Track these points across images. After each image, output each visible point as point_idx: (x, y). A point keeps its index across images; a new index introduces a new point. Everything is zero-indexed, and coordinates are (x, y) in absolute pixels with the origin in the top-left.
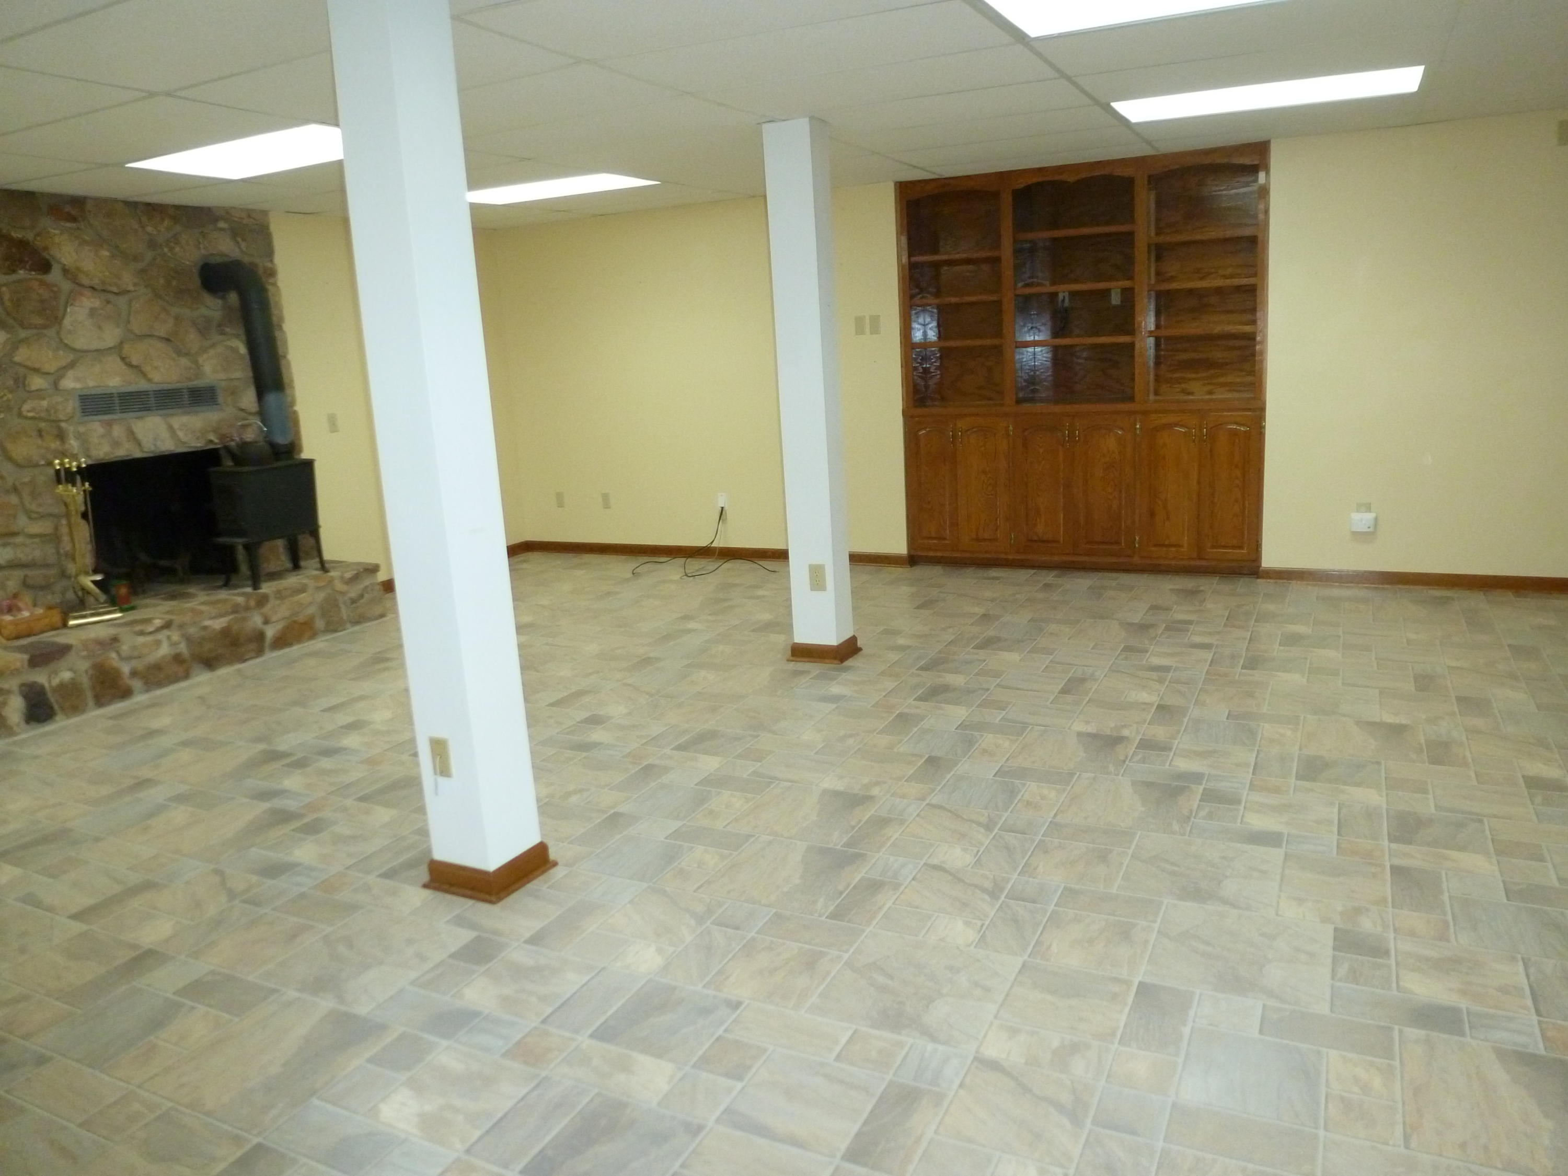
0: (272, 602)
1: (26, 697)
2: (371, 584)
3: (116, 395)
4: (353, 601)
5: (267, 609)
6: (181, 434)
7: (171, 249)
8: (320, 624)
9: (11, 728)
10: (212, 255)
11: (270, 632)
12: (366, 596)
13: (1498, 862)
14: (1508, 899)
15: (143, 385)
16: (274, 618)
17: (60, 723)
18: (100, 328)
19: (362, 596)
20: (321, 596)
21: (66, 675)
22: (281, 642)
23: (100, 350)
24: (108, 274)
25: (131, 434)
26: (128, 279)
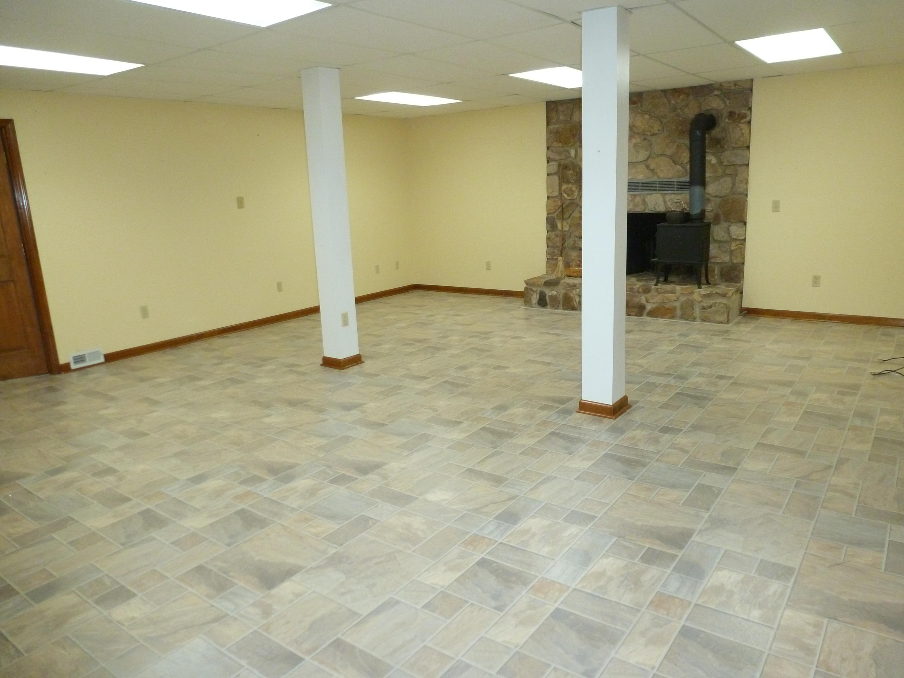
0: (653, 293)
1: (540, 296)
2: (719, 302)
3: (640, 183)
4: (704, 308)
5: (649, 295)
6: (669, 203)
7: (683, 110)
8: (679, 312)
9: (532, 304)
10: (708, 110)
11: (649, 307)
12: (713, 308)
13: (89, 529)
14: (69, 516)
15: (655, 179)
16: (651, 301)
17: (548, 310)
18: (638, 152)
19: (711, 307)
20: (683, 299)
21: (554, 293)
22: (652, 314)
23: (638, 162)
24: (647, 126)
25: (644, 202)
26: (656, 128)
